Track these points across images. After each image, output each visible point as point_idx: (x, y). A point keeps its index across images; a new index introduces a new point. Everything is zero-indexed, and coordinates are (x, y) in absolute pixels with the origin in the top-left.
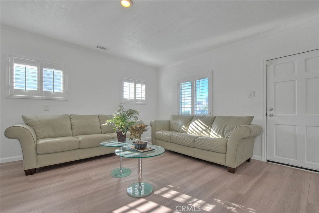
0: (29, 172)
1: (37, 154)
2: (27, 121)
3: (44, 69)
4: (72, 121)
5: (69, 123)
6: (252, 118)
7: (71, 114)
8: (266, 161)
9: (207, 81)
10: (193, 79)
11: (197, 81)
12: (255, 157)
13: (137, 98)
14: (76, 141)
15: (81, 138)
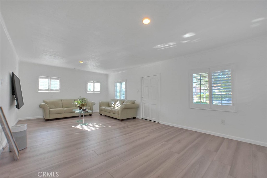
0: (47, 120)
1: (50, 114)
2: (44, 102)
3: (51, 80)
4: (63, 102)
5: (61, 103)
6: (135, 101)
7: (62, 99)
8: (141, 119)
9: (125, 84)
10: (120, 82)
11: (122, 83)
12: (138, 117)
13: (95, 90)
14: (63, 110)
15: (66, 109)
